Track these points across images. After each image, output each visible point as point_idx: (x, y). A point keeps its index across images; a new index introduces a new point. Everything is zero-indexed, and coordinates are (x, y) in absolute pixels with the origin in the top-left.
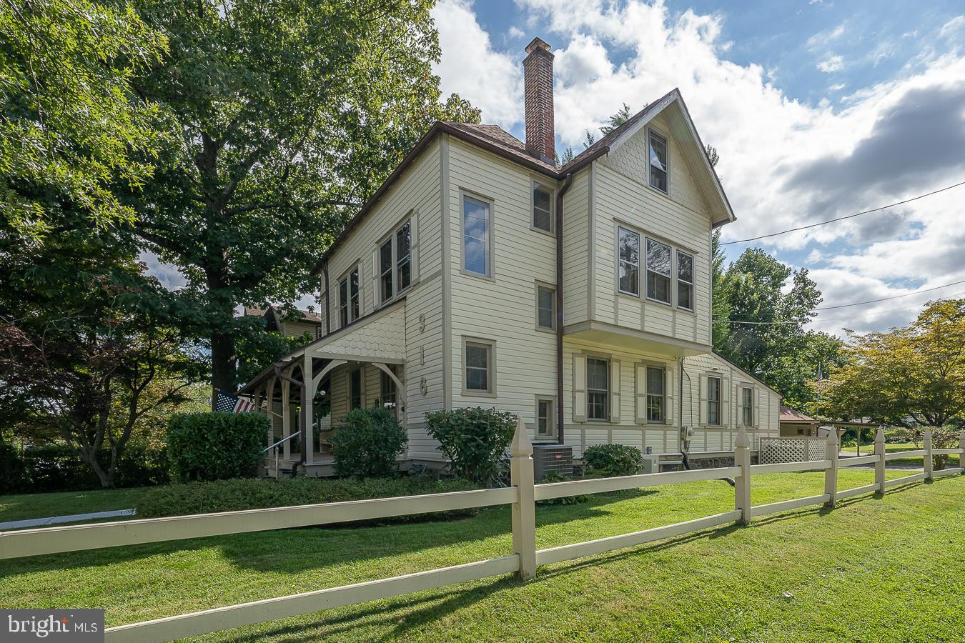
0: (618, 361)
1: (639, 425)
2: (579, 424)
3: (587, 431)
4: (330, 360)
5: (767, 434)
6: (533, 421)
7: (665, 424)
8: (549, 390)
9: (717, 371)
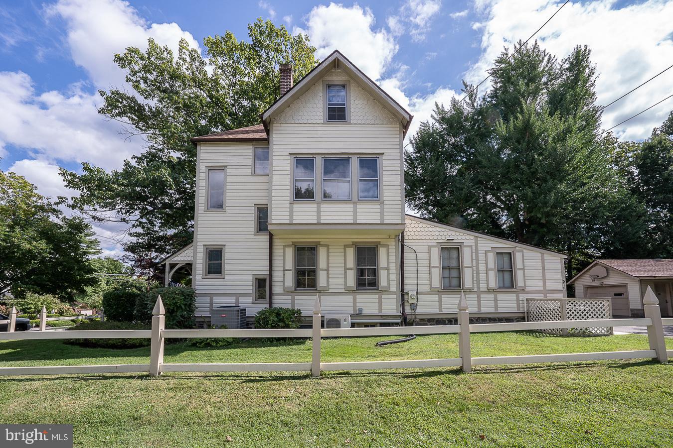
0: (327, 246)
1: (348, 291)
2: (287, 292)
3: (296, 297)
4: (178, 264)
5: (542, 295)
6: (251, 291)
7: (378, 289)
8: (264, 271)
9: (454, 241)
